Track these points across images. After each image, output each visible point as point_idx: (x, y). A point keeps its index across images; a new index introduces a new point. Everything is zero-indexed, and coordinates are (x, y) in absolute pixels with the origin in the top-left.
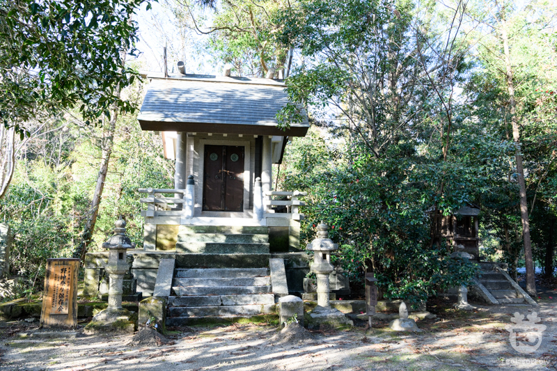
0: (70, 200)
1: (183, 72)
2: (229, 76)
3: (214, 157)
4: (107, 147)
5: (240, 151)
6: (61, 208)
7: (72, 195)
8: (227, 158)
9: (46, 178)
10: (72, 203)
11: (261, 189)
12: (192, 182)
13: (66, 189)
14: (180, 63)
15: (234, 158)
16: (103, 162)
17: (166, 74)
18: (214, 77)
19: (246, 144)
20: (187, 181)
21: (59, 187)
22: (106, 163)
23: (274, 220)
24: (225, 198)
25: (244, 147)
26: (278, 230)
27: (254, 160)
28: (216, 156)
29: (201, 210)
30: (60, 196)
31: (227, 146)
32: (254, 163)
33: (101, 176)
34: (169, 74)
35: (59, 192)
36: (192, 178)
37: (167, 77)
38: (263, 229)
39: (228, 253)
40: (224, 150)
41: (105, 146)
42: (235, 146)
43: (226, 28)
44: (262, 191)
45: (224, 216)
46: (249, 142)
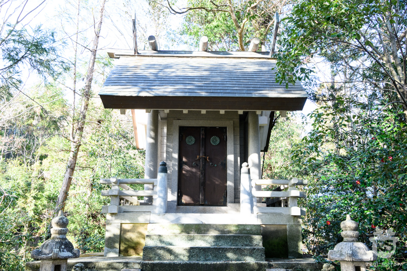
0: (43, 199)
1: (155, 48)
2: (206, 51)
3: (191, 141)
4: (76, 140)
5: (221, 133)
6: (33, 207)
7: (46, 193)
8: (206, 141)
9: (19, 176)
10: (45, 202)
11: (250, 177)
12: (164, 169)
13: (41, 189)
14: (151, 38)
15: (215, 141)
16: (71, 154)
17: (136, 51)
18: (191, 52)
19: (228, 124)
20: (159, 168)
21: (33, 186)
22: (75, 157)
23: (268, 217)
24: (204, 189)
25: (226, 128)
26: (272, 228)
27: (238, 142)
28: (193, 139)
29: (176, 204)
30: (33, 195)
31: (205, 128)
32: (238, 146)
33: (69, 170)
34: (139, 52)
35: (32, 191)
36: (164, 165)
37: (137, 53)
38: (254, 229)
39: (210, 260)
40: (202, 132)
41: (74, 138)
42: (215, 127)
43: (201, 8)
44: (250, 180)
45: (204, 212)
46: (232, 121)
